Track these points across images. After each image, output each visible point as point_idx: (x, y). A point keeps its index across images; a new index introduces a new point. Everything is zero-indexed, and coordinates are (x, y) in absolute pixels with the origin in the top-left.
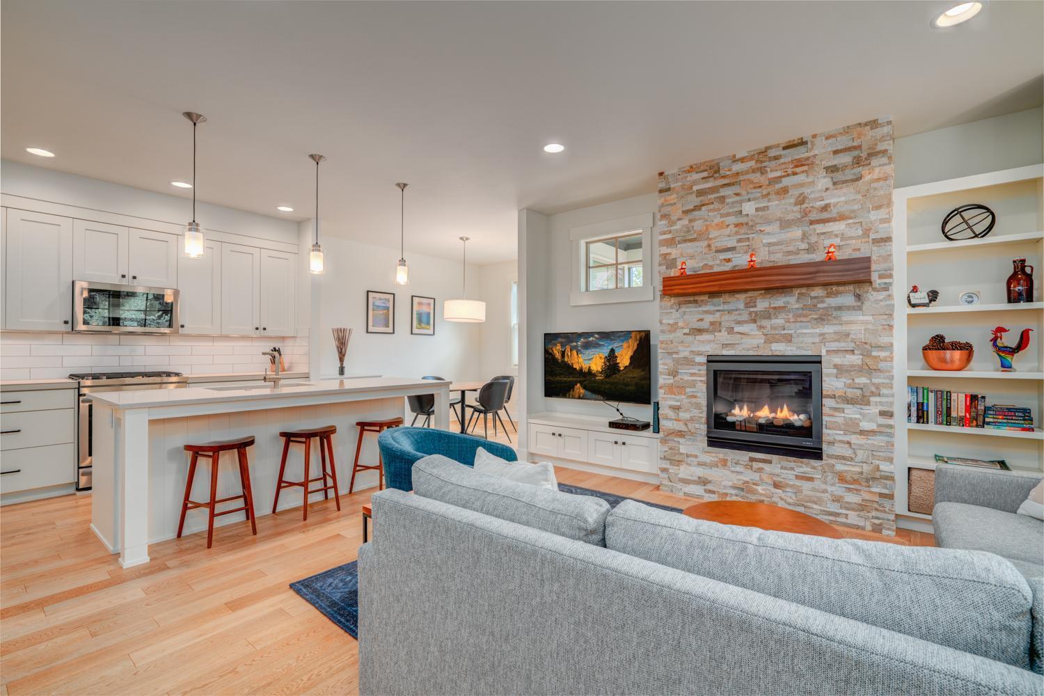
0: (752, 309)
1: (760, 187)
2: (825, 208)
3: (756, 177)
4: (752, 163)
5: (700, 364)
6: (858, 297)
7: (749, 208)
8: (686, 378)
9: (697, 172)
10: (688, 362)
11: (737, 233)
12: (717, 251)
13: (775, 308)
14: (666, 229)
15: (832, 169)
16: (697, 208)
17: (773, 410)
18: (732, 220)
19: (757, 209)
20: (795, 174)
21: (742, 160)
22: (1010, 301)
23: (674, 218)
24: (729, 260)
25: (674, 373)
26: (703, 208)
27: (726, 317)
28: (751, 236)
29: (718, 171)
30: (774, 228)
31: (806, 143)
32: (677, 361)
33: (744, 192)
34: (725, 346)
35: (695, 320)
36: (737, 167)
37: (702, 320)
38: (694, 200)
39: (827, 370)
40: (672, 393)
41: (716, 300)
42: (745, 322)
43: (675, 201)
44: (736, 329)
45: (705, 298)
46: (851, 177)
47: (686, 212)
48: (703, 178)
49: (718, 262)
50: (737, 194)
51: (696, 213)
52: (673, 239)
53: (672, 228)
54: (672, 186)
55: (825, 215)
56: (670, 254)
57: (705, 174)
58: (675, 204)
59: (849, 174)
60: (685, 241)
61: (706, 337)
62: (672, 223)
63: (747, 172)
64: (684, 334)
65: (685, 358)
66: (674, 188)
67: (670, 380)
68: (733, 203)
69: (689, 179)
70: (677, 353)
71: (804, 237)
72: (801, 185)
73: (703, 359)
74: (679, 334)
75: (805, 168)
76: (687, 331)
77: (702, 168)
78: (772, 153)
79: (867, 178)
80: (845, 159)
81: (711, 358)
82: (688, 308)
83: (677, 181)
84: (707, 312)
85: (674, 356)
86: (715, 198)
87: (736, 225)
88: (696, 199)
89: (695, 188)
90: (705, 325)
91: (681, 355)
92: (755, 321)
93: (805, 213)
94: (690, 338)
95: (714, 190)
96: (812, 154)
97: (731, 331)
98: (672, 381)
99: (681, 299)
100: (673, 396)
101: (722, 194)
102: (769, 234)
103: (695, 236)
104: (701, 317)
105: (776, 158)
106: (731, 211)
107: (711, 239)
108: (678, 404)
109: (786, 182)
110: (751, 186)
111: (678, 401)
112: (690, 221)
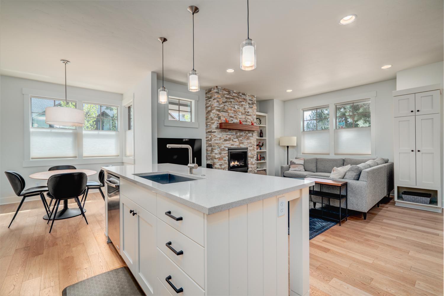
0: (237, 135)
1: (238, 102)
2: (248, 112)
3: (237, 99)
4: (237, 95)
5: (226, 150)
6: (252, 134)
7: (236, 107)
8: (224, 155)
9: (226, 91)
10: (224, 150)
11: (234, 113)
12: (230, 117)
13: (241, 135)
14: (218, 106)
15: (249, 104)
16: (226, 102)
17: (234, 162)
18: (233, 109)
19: (238, 108)
20: (244, 102)
21: (235, 93)
22: (260, 137)
23: (220, 103)
24: (232, 120)
25: (220, 154)
26: (227, 103)
27: (232, 137)
28: (237, 115)
29: (230, 93)
30: (240, 114)
31: (245, 95)
32: (221, 150)
33: (235, 102)
34: (232, 145)
35: (225, 137)
36: (234, 94)
37: (227, 137)
38: (225, 100)
39: (249, 151)
40: (220, 160)
41: (230, 131)
42: (235, 138)
43: (220, 97)
44: (234, 140)
45: (227, 130)
46: (251, 107)
47: (223, 102)
48: (227, 94)
49: (230, 120)
50: (234, 102)
51: (226, 104)
52: (220, 110)
53: (220, 106)
54: (220, 92)
55: (248, 114)
56: (219, 114)
57: (227, 93)
58: (220, 98)
59: (251, 106)
60: (223, 111)
61: (228, 142)
62: (220, 105)
63: (236, 97)
64: (223, 141)
65: (223, 149)
66: (220, 93)
67: (219, 156)
68: (233, 104)
69: (224, 92)
70: (221, 147)
71: (245, 118)
72: (245, 105)
73: (227, 149)
74: (222, 140)
75: (245, 101)
76: (223, 140)
77: (227, 91)
78: (241, 94)
79: (254, 108)
80: (250, 102)
81: (229, 149)
82: (224, 133)
83: (221, 91)
84: (228, 135)
85: (221, 148)
86: (230, 101)
87: (234, 111)
88: (225, 99)
89: (225, 96)
90: (227, 138)
91: (222, 148)
92: (237, 138)
93: (245, 112)
94: (224, 142)
95: (229, 98)
96: (246, 98)
97: (233, 141)
98: (220, 156)
99: (222, 130)
100: (220, 161)
101: (231, 101)
102: (239, 115)
103: (225, 111)
104: (227, 136)
105: (241, 96)
106: (233, 106)
107: (229, 113)
108: (221, 163)
109: (243, 103)
110: (236, 101)
111: (221, 162)
112: (224, 106)
